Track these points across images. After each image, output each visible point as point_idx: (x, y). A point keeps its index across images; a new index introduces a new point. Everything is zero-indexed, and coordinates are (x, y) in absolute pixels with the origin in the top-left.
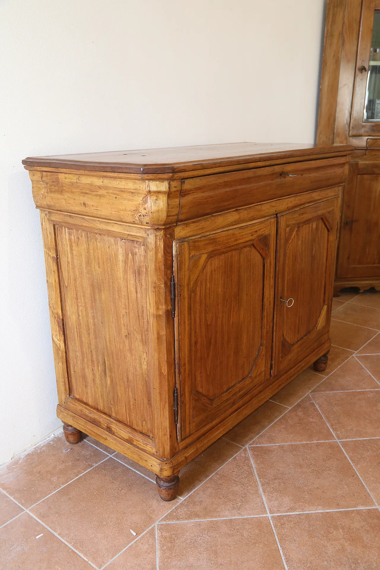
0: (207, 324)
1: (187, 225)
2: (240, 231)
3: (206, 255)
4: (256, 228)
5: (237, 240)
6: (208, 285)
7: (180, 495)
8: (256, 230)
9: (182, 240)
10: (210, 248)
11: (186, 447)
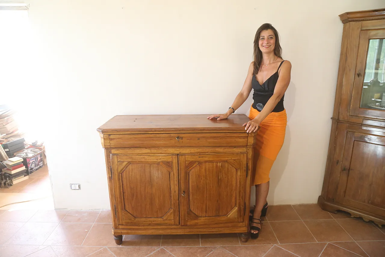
0: (131, 188)
1: (118, 150)
2: (148, 157)
3: (127, 162)
4: (160, 157)
5: (146, 160)
6: (130, 173)
7: (122, 245)
8: (160, 158)
9: (114, 155)
10: (129, 160)
11: (123, 229)
